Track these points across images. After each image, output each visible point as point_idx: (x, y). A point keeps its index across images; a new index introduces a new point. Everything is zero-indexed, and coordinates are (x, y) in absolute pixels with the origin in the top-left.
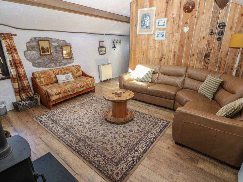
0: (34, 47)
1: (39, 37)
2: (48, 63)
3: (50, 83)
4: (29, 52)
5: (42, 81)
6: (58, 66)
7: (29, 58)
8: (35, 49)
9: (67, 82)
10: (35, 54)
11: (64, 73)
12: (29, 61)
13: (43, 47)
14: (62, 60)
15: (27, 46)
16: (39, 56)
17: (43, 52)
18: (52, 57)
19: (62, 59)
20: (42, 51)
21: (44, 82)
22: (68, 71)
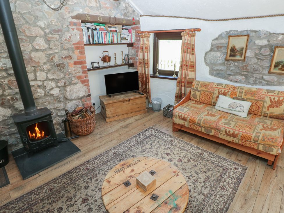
0: (221, 47)
1: (234, 31)
2: (233, 74)
3: (206, 103)
4: (213, 53)
5: (197, 95)
6: (249, 83)
7: (208, 62)
8: (222, 49)
9: (228, 113)
10: (219, 56)
11: (237, 97)
12: (207, 66)
13: (234, 47)
14: (264, 74)
15: (212, 45)
16: (223, 61)
17: (231, 56)
18: (246, 66)
19: (266, 71)
20: (230, 53)
21: (198, 98)
22: (249, 97)
